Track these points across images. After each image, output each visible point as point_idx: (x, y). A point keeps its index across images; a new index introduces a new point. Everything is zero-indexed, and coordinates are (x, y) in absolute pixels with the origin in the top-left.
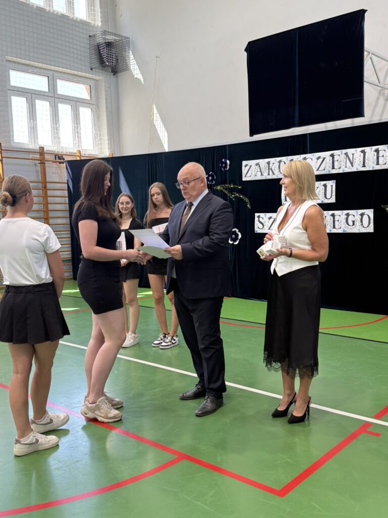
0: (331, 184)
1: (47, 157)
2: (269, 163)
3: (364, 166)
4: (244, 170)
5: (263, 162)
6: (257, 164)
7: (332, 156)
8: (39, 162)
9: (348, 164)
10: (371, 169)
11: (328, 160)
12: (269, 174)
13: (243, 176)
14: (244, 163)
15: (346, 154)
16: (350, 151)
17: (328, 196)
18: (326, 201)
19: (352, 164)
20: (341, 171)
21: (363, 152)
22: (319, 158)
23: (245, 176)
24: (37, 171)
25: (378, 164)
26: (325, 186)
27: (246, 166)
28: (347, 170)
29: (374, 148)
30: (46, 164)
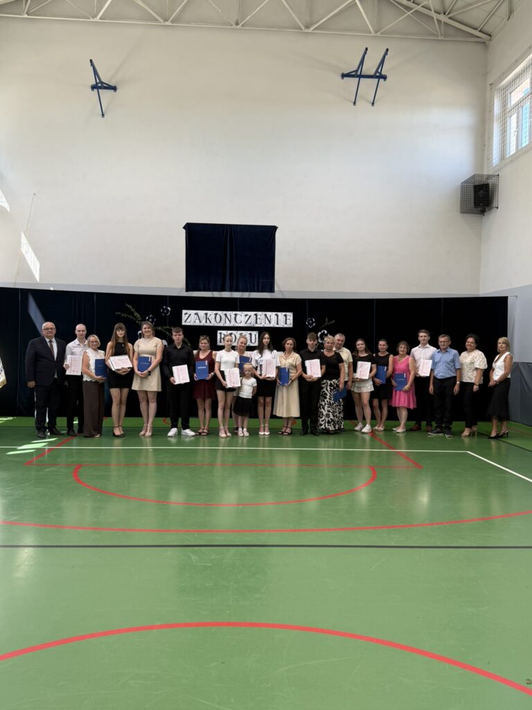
0: (255, 333)
2: (206, 314)
3: (278, 324)
4: (184, 317)
5: (202, 313)
6: (196, 314)
7: (256, 315)
9: (267, 322)
10: (282, 326)
11: (253, 317)
12: (206, 322)
13: (183, 321)
14: (184, 312)
15: (266, 315)
16: (269, 314)
17: (253, 341)
18: (252, 345)
19: (270, 322)
20: (262, 326)
21: (276, 315)
22: (246, 315)
23: (185, 321)
25: (286, 323)
26: (251, 334)
27: (186, 314)
28: (266, 325)
29: (284, 313)
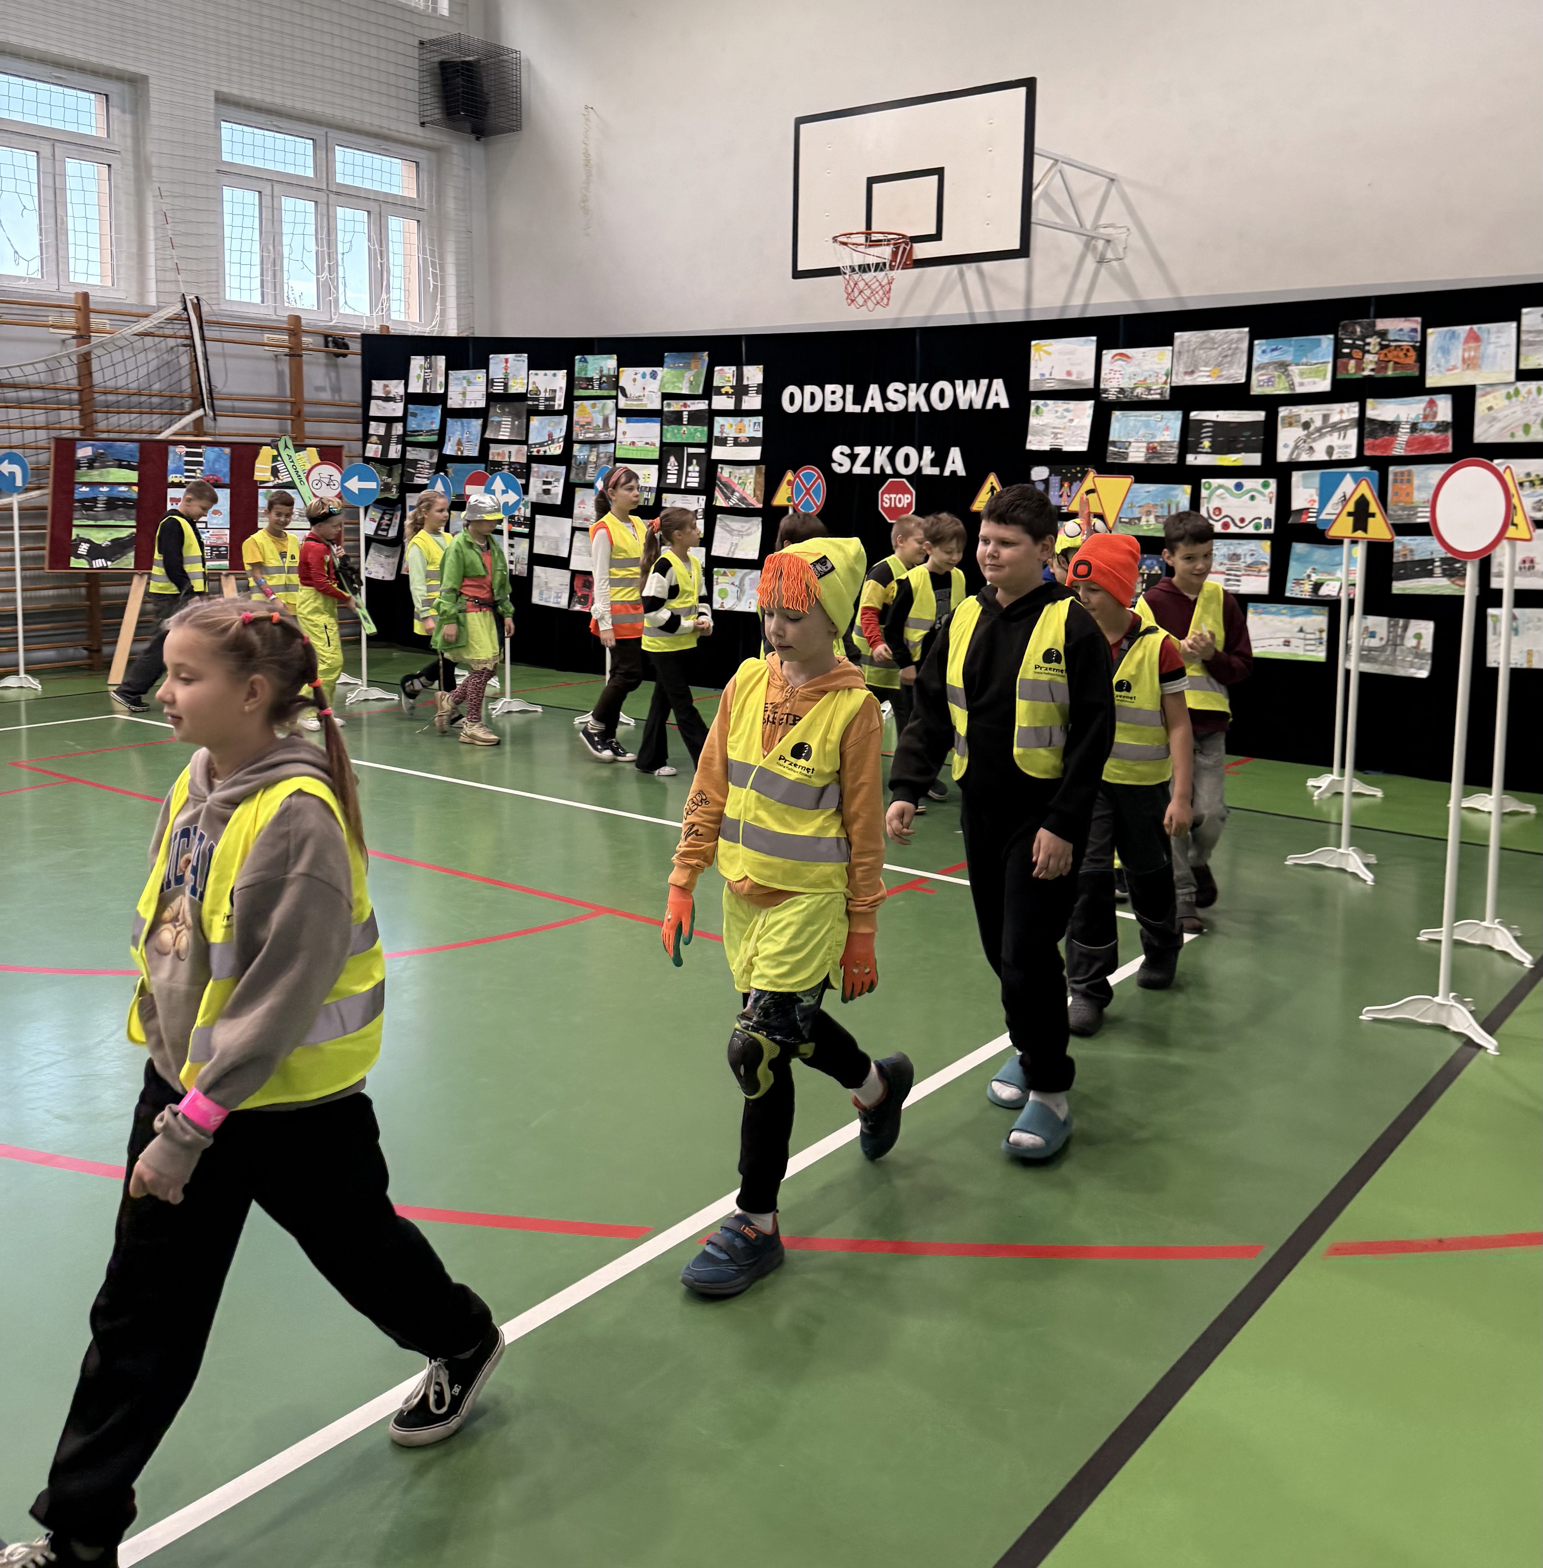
1: (306, 339)
8: (287, 350)
24: (280, 374)
30: (305, 358)
